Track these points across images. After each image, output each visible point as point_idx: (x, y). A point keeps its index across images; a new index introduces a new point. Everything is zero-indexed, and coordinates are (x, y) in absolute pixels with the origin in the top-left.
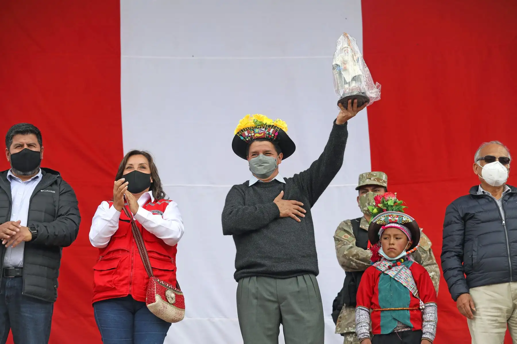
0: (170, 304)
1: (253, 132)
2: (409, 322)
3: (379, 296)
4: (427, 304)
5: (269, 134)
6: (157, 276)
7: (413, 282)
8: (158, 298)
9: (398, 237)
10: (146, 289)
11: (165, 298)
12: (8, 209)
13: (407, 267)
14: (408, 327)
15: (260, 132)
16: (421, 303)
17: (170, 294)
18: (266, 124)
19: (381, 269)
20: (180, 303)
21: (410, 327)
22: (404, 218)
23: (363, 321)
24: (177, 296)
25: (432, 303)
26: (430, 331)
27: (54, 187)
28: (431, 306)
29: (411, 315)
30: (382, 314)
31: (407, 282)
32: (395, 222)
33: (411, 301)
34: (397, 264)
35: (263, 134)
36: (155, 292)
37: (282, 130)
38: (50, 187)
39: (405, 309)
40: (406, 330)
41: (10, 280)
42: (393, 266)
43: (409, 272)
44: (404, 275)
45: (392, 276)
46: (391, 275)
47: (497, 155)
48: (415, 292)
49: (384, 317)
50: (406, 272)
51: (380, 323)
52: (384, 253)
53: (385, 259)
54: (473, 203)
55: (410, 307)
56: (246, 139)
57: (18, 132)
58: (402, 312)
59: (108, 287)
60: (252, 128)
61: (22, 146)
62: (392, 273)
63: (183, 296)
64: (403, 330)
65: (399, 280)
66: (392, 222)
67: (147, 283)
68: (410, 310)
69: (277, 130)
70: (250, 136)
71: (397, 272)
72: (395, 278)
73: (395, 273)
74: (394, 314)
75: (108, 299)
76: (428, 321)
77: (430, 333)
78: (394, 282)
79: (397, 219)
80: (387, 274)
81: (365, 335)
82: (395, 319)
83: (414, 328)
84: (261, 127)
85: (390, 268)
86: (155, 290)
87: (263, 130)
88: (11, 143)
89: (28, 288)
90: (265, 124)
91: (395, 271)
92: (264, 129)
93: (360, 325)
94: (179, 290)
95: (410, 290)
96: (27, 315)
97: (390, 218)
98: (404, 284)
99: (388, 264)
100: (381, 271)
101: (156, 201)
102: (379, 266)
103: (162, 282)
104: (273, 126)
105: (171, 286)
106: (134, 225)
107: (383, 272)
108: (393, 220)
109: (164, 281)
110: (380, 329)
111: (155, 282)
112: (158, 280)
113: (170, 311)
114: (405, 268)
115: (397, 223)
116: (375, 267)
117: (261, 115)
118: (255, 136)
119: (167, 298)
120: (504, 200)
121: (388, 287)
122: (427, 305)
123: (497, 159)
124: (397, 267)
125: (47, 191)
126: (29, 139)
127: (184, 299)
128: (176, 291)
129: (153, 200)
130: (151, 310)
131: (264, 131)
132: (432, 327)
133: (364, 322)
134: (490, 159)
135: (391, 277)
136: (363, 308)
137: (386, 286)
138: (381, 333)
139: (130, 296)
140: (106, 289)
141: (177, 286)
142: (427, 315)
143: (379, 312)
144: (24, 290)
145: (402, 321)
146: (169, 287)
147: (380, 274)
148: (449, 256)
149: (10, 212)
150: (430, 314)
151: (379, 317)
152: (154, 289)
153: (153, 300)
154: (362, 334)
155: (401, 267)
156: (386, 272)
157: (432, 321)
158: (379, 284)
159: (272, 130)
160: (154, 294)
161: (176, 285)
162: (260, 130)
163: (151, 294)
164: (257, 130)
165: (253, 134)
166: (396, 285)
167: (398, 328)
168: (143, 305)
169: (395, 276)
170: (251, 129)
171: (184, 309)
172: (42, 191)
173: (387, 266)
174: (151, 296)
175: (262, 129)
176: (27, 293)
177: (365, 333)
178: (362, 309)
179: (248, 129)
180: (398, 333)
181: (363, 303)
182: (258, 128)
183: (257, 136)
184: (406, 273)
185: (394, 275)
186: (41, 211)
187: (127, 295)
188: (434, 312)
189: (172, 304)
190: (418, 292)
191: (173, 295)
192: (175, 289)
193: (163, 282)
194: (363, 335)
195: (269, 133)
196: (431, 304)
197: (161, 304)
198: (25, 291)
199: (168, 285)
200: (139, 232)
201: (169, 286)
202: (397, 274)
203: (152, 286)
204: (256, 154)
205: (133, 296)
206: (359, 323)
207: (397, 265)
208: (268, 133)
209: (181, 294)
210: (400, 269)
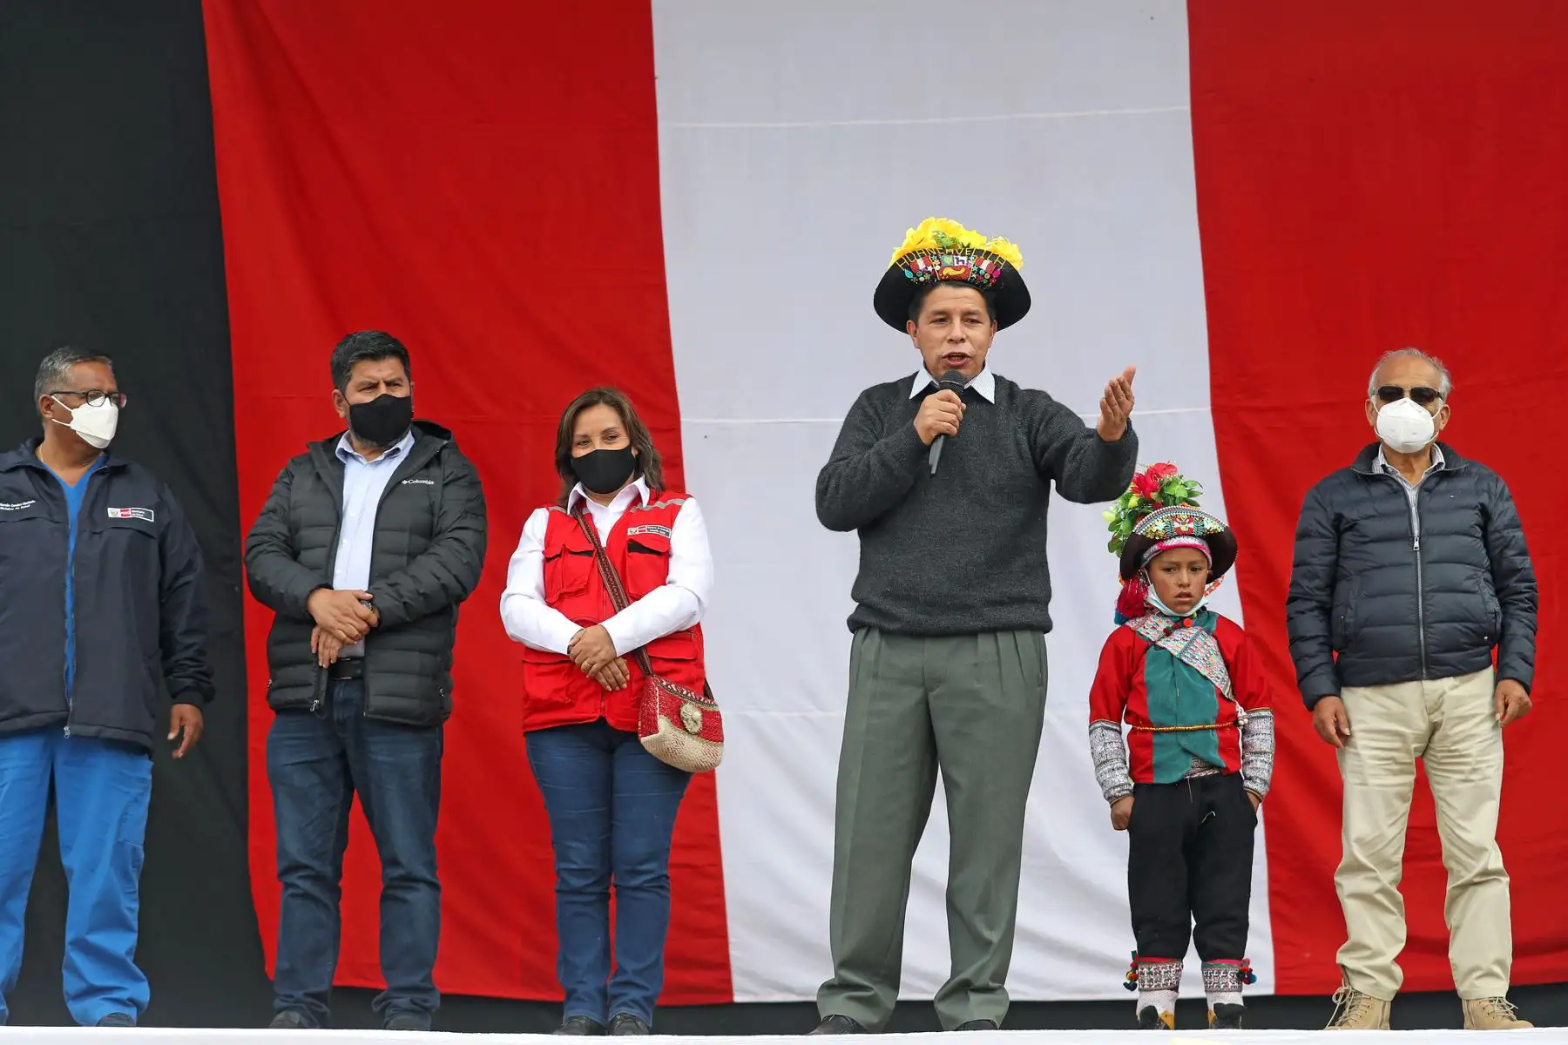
0: (690, 733)
1: (937, 262)
2: (1216, 757)
3: (1150, 700)
4: (1253, 712)
5: (978, 273)
6: (662, 674)
7: (1221, 665)
8: (663, 723)
9: (1196, 566)
10: (638, 704)
11: (679, 722)
12: (334, 528)
13: (1208, 632)
14: (1212, 766)
15: (956, 265)
16: (1240, 711)
17: (691, 712)
18: (968, 246)
19: (1148, 636)
20: (712, 730)
21: (1219, 768)
22: (1205, 523)
23: (1114, 756)
24: (704, 713)
25: (1265, 710)
26: (1262, 776)
27: (434, 470)
28: (1263, 717)
29: (1221, 739)
30: (1156, 739)
31: (1208, 666)
32: (1189, 534)
33: (1221, 709)
34: (1183, 624)
35: (963, 271)
36: (658, 711)
37: (1012, 266)
38: (423, 472)
39: (1209, 728)
40: (1209, 773)
41: (343, 684)
42: (1175, 628)
43: (1212, 643)
44: (1202, 650)
45: (1176, 654)
46: (1172, 652)
47: (1407, 383)
48: (1225, 689)
49: (1162, 745)
50: (1205, 643)
51: (1151, 759)
52: (1160, 603)
53: (1161, 614)
54: (1359, 492)
55: (1217, 722)
56: (918, 278)
57: (363, 357)
58: (1200, 734)
59: (557, 703)
60: (935, 253)
61: (373, 386)
62: (1174, 645)
63: (718, 713)
64: (1203, 774)
65: (1192, 664)
66: (1180, 534)
67: (641, 689)
68: (1217, 729)
69: (998, 266)
70: (929, 272)
71: (1186, 643)
72: (1183, 658)
73: (1182, 645)
74: (1184, 741)
75: (557, 725)
76: (1256, 753)
77: (1261, 779)
78: (1181, 666)
79: (1192, 525)
80: (1164, 648)
81: (1123, 790)
82: (1186, 751)
83: (1227, 768)
84: (955, 251)
85: (1168, 633)
86: (658, 706)
87: (963, 261)
88: (349, 379)
89: (376, 701)
90: (965, 245)
91: (1182, 642)
92: (965, 258)
93: (1110, 767)
94: (709, 701)
95: (1217, 684)
96: (381, 758)
97: (1176, 525)
98: (1204, 672)
99: (1164, 624)
100: (1150, 640)
101: (653, 499)
102: (1142, 628)
103: (673, 686)
104: (988, 253)
105: (693, 694)
106: (603, 560)
107: (1154, 643)
108: (1184, 528)
109: (678, 683)
110: (1152, 772)
111: (657, 689)
112: (665, 683)
113: (692, 750)
114: (1204, 632)
115: (1193, 536)
116: (1134, 632)
117: (954, 223)
118: (945, 273)
119: (685, 722)
120: (1424, 489)
121: (1168, 679)
122: (1253, 715)
123: (1407, 394)
124: (1185, 631)
125: (417, 481)
126: (387, 369)
127: (721, 720)
128: (703, 703)
129: (646, 497)
130: (650, 749)
131: (966, 262)
132: (1266, 766)
133: (1117, 759)
134: (1391, 394)
135: (1172, 655)
136: (1110, 726)
137: (1162, 675)
138: (1156, 780)
139: (602, 720)
140: (552, 706)
141: (707, 693)
142: (1255, 737)
143: (1148, 734)
144: (368, 707)
145: (1201, 754)
146: (689, 695)
147: (1148, 648)
148: (1302, 610)
149: (337, 537)
150: (1261, 737)
151: (1149, 745)
152: (655, 704)
153: (653, 728)
154: (1117, 787)
155: (1194, 631)
156: (1160, 644)
157: (1265, 753)
158: (1146, 670)
159: (985, 265)
160: (655, 715)
161: (705, 691)
162: (955, 260)
163: (648, 714)
164: (947, 260)
165: (937, 268)
166: (1185, 672)
167: (1192, 771)
168: (633, 737)
169: (1182, 653)
170: (932, 255)
171: (722, 741)
172: (405, 482)
173: (1161, 629)
174: (649, 720)
175: (961, 258)
176: (376, 712)
177: (1125, 784)
178: (1107, 728)
179: (925, 254)
180: (1191, 779)
181: (1109, 713)
182: (949, 254)
183: (947, 274)
184: (1205, 646)
185: (1179, 650)
186: (401, 530)
187: (595, 720)
188: (1269, 732)
189: (696, 734)
190: (1232, 686)
191: (698, 715)
192: (702, 700)
193: (676, 687)
194: (1119, 789)
195: (979, 269)
196: (1263, 713)
197: (670, 736)
198: (371, 709)
199: (685, 692)
200: (616, 577)
201: (687, 693)
202: (1186, 648)
203: (650, 696)
204: (944, 318)
205: (610, 721)
206: (1107, 761)
207: (1184, 627)
208: (975, 268)
209: (716, 709)
210: (1191, 636)
